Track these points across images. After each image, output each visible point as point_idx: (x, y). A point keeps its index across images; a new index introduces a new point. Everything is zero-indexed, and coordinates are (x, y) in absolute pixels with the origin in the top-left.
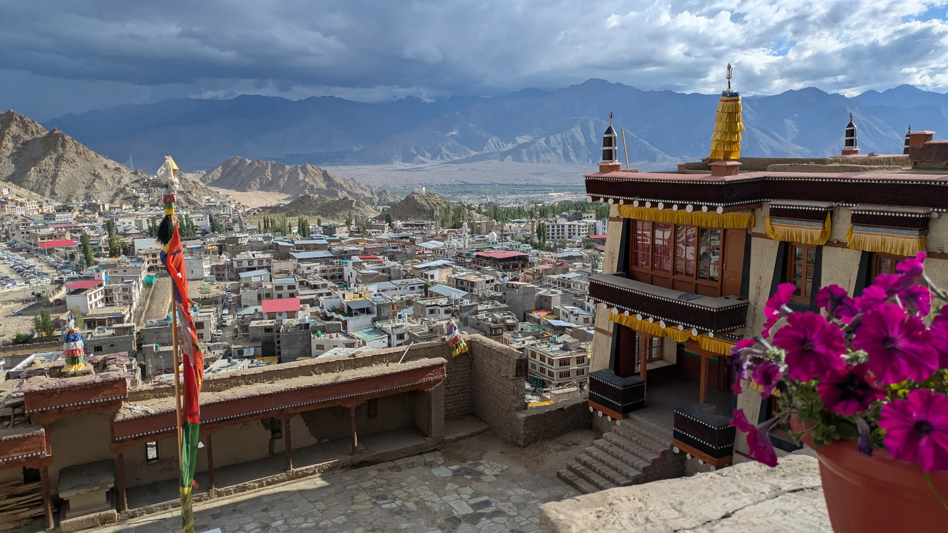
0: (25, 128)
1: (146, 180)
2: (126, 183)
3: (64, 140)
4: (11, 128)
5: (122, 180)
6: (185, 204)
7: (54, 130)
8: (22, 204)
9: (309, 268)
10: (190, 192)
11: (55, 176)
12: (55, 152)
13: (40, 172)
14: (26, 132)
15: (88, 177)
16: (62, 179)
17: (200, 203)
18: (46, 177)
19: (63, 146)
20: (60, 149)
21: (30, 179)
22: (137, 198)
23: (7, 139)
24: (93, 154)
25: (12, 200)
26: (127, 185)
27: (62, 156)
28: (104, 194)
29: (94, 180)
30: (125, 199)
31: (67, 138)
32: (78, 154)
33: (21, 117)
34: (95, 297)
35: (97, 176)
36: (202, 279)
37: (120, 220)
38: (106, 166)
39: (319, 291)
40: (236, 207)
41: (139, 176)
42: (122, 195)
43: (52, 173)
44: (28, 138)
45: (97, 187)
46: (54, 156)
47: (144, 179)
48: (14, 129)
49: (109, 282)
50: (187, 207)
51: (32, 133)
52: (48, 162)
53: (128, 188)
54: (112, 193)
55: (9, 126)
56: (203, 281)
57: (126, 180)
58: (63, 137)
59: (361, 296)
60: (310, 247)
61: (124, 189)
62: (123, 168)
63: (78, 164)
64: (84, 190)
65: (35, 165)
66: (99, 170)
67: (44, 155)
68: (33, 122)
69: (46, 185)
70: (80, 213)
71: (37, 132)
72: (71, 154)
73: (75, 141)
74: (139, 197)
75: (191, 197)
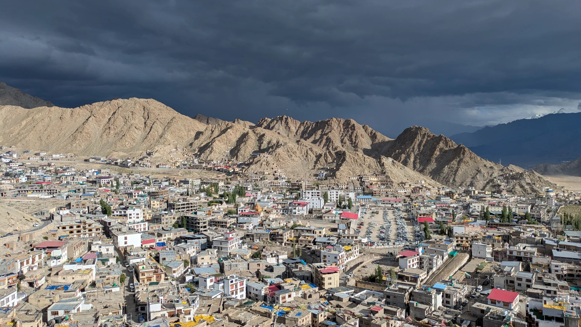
0: (446, 144)
1: (508, 175)
2: (495, 176)
3: (464, 150)
4: (440, 144)
5: (493, 175)
6: (530, 191)
7: (460, 145)
8: (429, 189)
9: (557, 266)
10: (534, 184)
11: (457, 171)
12: (459, 157)
13: (449, 168)
14: (447, 146)
15: (474, 172)
16: (460, 172)
17: (540, 192)
18: (452, 171)
19: (464, 154)
20: (462, 155)
21: (444, 172)
22: (499, 186)
23: (437, 150)
24: (479, 158)
25: (425, 187)
26: (495, 178)
27: (462, 159)
28: (481, 182)
29: (477, 174)
30: (492, 186)
31: (466, 149)
32: (471, 158)
33: (445, 138)
34: (413, 261)
35: (479, 171)
36: (484, 259)
37: (473, 204)
38: (485, 166)
39: (549, 288)
40: (568, 195)
41: (504, 172)
42: (491, 184)
43: (455, 169)
44: (447, 149)
45: (478, 178)
46: (458, 159)
47: (506, 174)
48: (441, 145)
49: (423, 254)
50: (531, 193)
51: (450, 146)
52: (454, 163)
53: (495, 180)
54: (485, 182)
55: (439, 143)
56: (484, 260)
57: (496, 174)
58: (464, 149)
59: (560, 305)
60: (571, 248)
61: (493, 180)
62: (495, 167)
63: (470, 164)
64: (471, 179)
65: (447, 164)
66: (481, 168)
67: (453, 159)
68: (451, 141)
69: (451, 176)
70: (459, 196)
71: (452, 146)
72: (467, 158)
73: (470, 151)
74: (501, 186)
75: (534, 187)
